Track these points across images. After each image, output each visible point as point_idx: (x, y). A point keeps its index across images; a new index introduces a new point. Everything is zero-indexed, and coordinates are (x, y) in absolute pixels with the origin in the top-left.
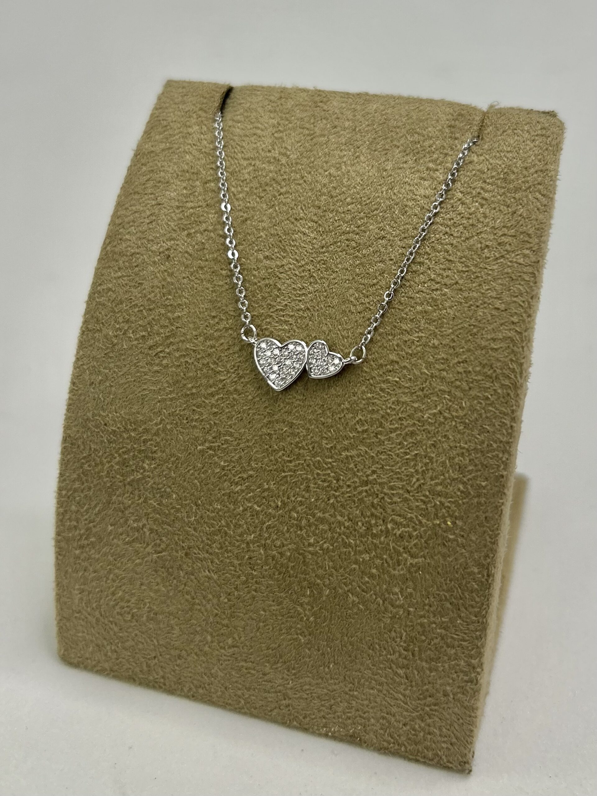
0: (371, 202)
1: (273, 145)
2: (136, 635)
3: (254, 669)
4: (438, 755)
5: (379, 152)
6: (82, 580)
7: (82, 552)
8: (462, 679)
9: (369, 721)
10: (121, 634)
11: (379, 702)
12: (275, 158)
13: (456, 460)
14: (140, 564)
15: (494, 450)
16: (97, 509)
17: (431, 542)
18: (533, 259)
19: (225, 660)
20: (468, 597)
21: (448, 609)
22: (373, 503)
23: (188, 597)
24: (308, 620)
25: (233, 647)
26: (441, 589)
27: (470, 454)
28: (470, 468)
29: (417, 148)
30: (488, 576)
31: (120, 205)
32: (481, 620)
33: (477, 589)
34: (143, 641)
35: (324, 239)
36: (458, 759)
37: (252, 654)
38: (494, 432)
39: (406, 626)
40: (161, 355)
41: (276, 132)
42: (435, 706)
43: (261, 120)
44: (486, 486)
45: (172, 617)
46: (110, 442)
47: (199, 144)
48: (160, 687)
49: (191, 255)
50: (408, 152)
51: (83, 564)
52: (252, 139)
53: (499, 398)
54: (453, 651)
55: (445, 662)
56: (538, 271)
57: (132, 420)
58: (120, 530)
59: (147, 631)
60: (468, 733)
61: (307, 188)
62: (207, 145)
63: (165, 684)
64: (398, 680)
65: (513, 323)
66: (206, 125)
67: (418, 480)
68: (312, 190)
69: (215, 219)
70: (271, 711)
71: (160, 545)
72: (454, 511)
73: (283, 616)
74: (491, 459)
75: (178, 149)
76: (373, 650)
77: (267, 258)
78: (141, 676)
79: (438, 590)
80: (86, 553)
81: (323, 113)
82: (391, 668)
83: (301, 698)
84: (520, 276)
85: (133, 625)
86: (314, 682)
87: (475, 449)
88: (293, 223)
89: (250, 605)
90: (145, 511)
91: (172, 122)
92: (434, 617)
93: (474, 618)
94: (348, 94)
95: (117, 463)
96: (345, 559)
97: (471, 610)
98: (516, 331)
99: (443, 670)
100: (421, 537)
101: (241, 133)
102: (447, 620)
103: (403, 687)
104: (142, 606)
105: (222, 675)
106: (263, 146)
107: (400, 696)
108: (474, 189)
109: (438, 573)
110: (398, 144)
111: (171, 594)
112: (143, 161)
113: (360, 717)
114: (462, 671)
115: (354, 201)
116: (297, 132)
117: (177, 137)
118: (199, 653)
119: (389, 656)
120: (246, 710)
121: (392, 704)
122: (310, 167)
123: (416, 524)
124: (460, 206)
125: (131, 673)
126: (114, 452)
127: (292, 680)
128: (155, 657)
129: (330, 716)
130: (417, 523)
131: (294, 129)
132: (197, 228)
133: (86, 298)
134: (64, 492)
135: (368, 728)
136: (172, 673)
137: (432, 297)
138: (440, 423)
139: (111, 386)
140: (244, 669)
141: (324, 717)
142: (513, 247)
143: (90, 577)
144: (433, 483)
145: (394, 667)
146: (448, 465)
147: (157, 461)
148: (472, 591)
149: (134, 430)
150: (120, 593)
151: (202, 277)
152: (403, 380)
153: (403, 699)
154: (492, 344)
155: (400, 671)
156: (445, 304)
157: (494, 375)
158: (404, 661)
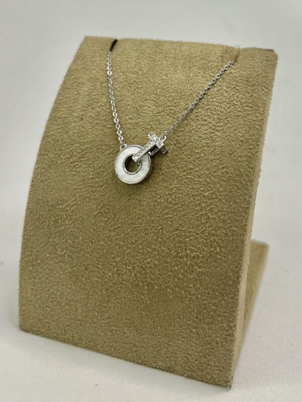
0: (182, 92)
1: (135, 66)
2: (59, 313)
3: (119, 331)
4: (213, 378)
5: (187, 68)
6: (33, 284)
7: (33, 269)
8: (225, 334)
9: (178, 359)
10: (51, 313)
11: (183, 348)
12: (136, 72)
13: (221, 218)
14: (63, 274)
15: (241, 212)
16: (42, 245)
17: (209, 260)
18: (261, 118)
19: (105, 326)
20: (227, 289)
21: (217, 295)
22: (180, 240)
23: (86, 292)
24: (146, 302)
25: (109, 318)
26: (214, 285)
27: (229, 214)
28: (229, 221)
30: (238, 277)
31: (59, 94)
32: (235, 302)
33: (232, 284)
34: (62, 316)
35: (158, 109)
36: (224, 380)
37: (118, 322)
38: (240, 203)
39: (196, 305)
40: (77, 166)
41: (137, 59)
42: (212, 349)
43: (130, 54)
44: (237, 230)
45: (78, 303)
46: (50, 211)
47: (99, 65)
48: (71, 342)
49: (93, 118)
51: (33, 275)
52: (125, 63)
53: (243, 186)
54: (220, 319)
55: (216, 325)
56: (263, 124)
57: (61, 199)
58: (53, 256)
59: (65, 311)
60: (229, 365)
61: (151, 85)
63: (73, 341)
64: (192, 335)
65: (250, 149)
67: (202, 228)
68: (153, 86)
70: (127, 354)
71: (73, 264)
72: (220, 244)
73: (134, 301)
74: (239, 216)
75: (89, 68)
76: (180, 319)
77: (130, 118)
78: (61, 336)
79: (212, 285)
80: (36, 269)
81: (160, 51)
82: (189, 329)
83: (143, 347)
84: (254, 126)
85: (58, 307)
86: (150, 337)
87: (231, 212)
88: (143, 102)
89: (117, 295)
90: (66, 246)
92: (211, 300)
93: (231, 300)
94: (173, 42)
95: (53, 221)
96: (166, 270)
97: (229, 295)
99: (215, 329)
100: (204, 258)
101: (121, 60)
102: (217, 301)
103: (195, 339)
104: (63, 297)
105: (103, 334)
106: (131, 66)
107: (194, 344)
109: (213, 276)
111: (78, 290)
112: (72, 74)
113: (173, 356)
114: (225, 330)
115: (174, 91)
116: (147, 60)
117: (89, 62)
118: (91, 322)
119: (188, 322)
120: (114, 354)
121: (190, 349)
122: (153, 76)
124: (225, 93)
125: (56, 335)
126: (51, 216)
127: (138, 336)
128: (68, 325)
129: (158, 356)
130: (202, 250)
131: (146, 58)
134: (26, 237)
135: (177, 363)
136: (77, 334)
137: (210, 137)
138: (214, 198)
139: (51, 182)
140: (114, 331)
141: (154, 357)
142: (251, 112)
143: (37, 282)
144: (210, 229)
145: (190, 327)
146: (217, 220)
147: (73, 220)
148: (230, 286)
149: (62, 204)
150: (52, 290)
151: (99, 128)
152: (195, 177)
153: (195, 346)
154: (240, 159)
155: (193, 330)
156: (217, 140)
157: (240, 174)
158: (196, 324)
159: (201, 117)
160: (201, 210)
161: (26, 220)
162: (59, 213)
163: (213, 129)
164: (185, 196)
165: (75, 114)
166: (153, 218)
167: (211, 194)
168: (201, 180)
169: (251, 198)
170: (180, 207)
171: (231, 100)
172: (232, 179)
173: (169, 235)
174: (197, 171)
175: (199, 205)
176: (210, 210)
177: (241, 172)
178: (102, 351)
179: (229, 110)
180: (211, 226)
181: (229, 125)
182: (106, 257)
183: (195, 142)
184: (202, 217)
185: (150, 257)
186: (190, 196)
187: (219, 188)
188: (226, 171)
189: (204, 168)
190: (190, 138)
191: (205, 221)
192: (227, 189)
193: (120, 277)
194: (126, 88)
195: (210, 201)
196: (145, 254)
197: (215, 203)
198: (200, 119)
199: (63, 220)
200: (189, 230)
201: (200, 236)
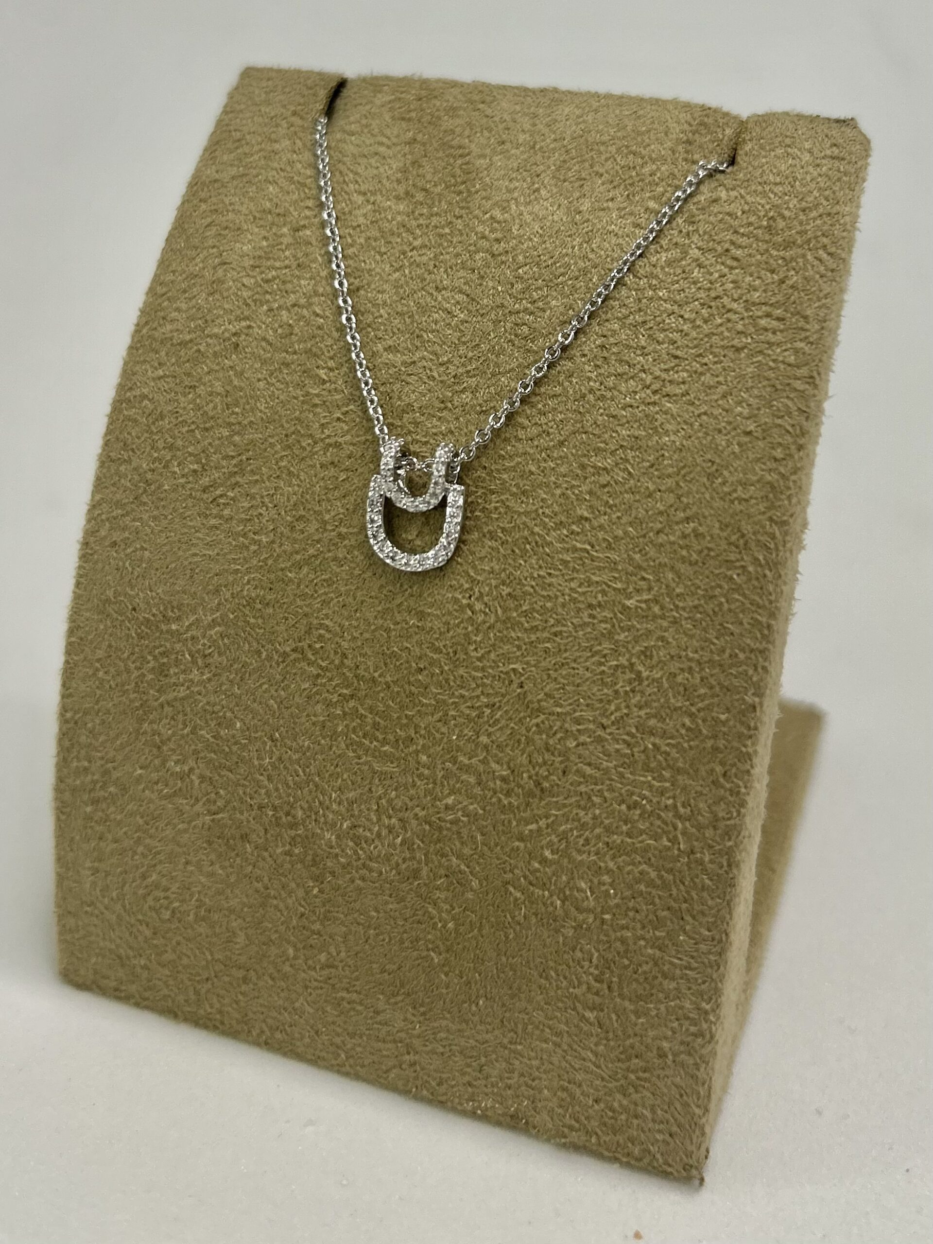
0: (555, 263)
1: (404, 172)
2: (178, 943)
3: (361, 1004)
4: (649, 1152)
5: (571, 182)
6: (95, 854)
7: (96, 810)
8: (687, 1030)
9: (540, 1092)
10: (155, 942)
11: (556, 1063)
12: (406, 192)
13: (679, 679)
14: (185, 831)
15: (741, 663)
16: (118, 742)
19: (316, 988)
20: (695, 897)
21: (665, 917)
22: (547, 744)
23: (259, 885)
24: (444, 927)
25: (329, 967)
27: (702, 669)
28: (702, 691)
29: (631, 177)
30: (729, 865)
31: (164, 264)
32: (717, 937)
33: (709, 886)
34: (189, 953)
36: (681, 1160)
37: (357, 979)
38: (741, 635)
39: (599, 941)
40: (222, 501)
42: (645, 1071)
43: (388, 132)
44: (728, 720)
45: (233, 917)
46: (140, 637)
47: (289, 169)
48: (216, 1027)
49: (271, 344)
50: (616, 183)
51: (97, 828)
52: (373, 161)
53: (750, 580)
54: (673, 985)
55: (660, 1002)
56: (820, 374)
57: (175, 604)
58: (154, 776)
59: (195, 938)
63: (222, 1023)
64: (585, 1028)
65: (776, 460)
66: (300, 139)
67: (618, 709)
69: (309, 288)
70: (387, 1071)
71: (215, 802)
72: (677, 760)
73: (406, 920)
74: (736, 677)
75: (257, 176)
76: (547, 979)
77: (388, 349)
78: (187, 1008)
80: (103, 811)
81: (485, 120)
82: (574, 1009)
83: (433, 1052)
84: (789, 384)
85: (174, 926)
86: (454, 1027)
87: (710, 661)
88: (431, 295)
89: (355, 901)
90: (193, 747)
91: (249, 133)
92: (643, 927)
93: (707, 933)
94: (526, 90)
95: (151, 671)
96: (503, 831)
97: (700, 918)
98: (780, 473)
99: (657, 1015)
101: (356, 151)
102: (663, 934)
103: (594, 1039)
104: (188, 897)
105: (312, 1011)
106: (390, 172)
107: (589, 1054)
108: (719, 243)
110: (601, 170)
111: (232, 880)
112: (203, 195)
114: (688, 1018)
115: (528, 261)
117: (256, 157)
118: (276, 975)
119: (571, 990)
120: (348, 1068)
121: (577, 1066)
124: (696, 271)
125: (170, 1004)
126: (145, 653)
127: (420, 1022)
128: (207, 979)
129: (479, 1082)
132: (282, 302)
133: (108, 409)
134: (69, 715)
135: (539, 1105)
136: (235, 1006)
137: (646, 416)
138: (655, 617)
139: (143, 549)
140: (345, 1004)
141: (470, 1084)
142: (779, 337)
143: (108, 849)
144: (642, 713)
145: (579, 1007)
146: (666, 685)
147: (213, 668)
148: (702, 890)
149: (179, 619)
150: (154, 877)
151: (289, 379)
152: (597, 548)
153: (593, 1059)
154: (740, 492)
155: (589, 1014)
156: (668, 427)
157: (741, 542)
158: (596, 998)
159: (614, 350)
160: (615, 652)
161: (67, 662)
162: (168, 645)
163: (655, 392)
164: (563, 605)
166: (461, 671)
167: (646, 601)
168: (614, 556)
169: (775, 619)
170: (548, 640)
171: (713, 294)
172: (713, 558)
174: (601, 527)
175: (609, 635)
176: (643, 652)
177: (743, 536)
178: (309, 1057)
179: (706, 329)
180: (647, 704)
181: (707, 379)
182: (317, 786)
183: (596, 432)
184: (619, 672)
185: (452, 792)
186: (582, 606)
187: (673, 585)
188: (694, 530)
189: (624, 520)
190: (579, 418)
191: (628, 689)
192: (699, 587)
193: (362, 849)
194: (374, 249)
195: (645, 625)
196: (438, 782)
197: (659, 633)
198: (613, 357)
199: (182, 667)
200: (578, 714)
201: (610, 734)
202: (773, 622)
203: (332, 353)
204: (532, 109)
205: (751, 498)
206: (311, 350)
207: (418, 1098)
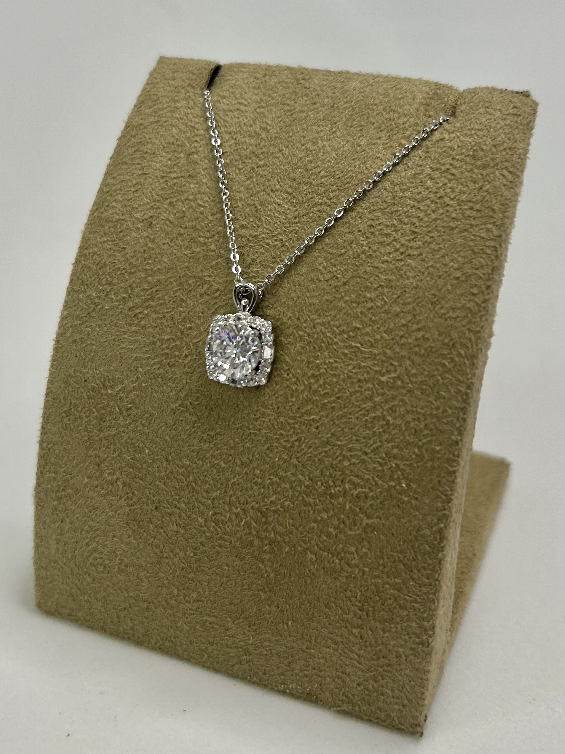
0: (344, 176)
1: (254, 120)
2: (108, 586)
3: (218, 625)
4: (390, 716)
5: (355, 128)
6: (59, 531)
7: (60, 504)
8: (414, 641)
9: (325, 679)
10: (93, 585)
11: (335, 661)
12: (255, 132)
13: (412, 425)
14: (114, 516)
15: (449, 416)
16: (75, 462)
17: (386, 503)
18: (496, 232)
19: (190, 614)
20: (420, 558)
21: (401, 570)
22: (332, 464)
24: (268, 576)
25: (198, 601)
26: (395, 550)
27: (426, 419)
28: (426, 432)
29: (391, 125)
30: (440, 539)
31: (108, 173)
32: (433, 583)
33: (429, 551)
34: (114, 592)
35: (297, 210)
36: (410, 721)
37: (215, 609)
38: (449, 398)
39: (361, 586)
40: (140, 316)
41: (259, 107)
42: (388, 667)
43: (246, 96)
44: (440, 450)
45: (141, 570)
46: (89, 397)
47: (185, 118)
48: (129, 639)
49: (171, 223)
50: (382, 128)
51: (60, 515)
52: (236, 114)
53: (456, 365)
54: (405, 613)
55: (398, 623)
56: (500, 245)
57: (111, 377)
58: (96, 483)
59: (118, 583)
60: (419, 695)
61: (284, 161)
62: (193, 119)
63: (133, 636)
64: (353, 640)
65: (473, 294)
66: (192, 100)
67: (374, 443)
68: (289, 163)
69: (196, 189)
70: (232, 666)
71: (132, 499)
72: (409, 474)
73: (245, 572)
74: (446, 424)
75: (166, 122)
76: (329, 609)
78: (112, 627)
79: (392, 551)
80: (64, 504)
81: (304, 90)
82: (346, 627)
83: (261, 654)
84: (482, 249)
85: (105, 576)
86: (274, 639)
87: (431, 414)
88: (269, 194)
89: (215, 560)
90: (119, 465)
91: (162, 96)
92: (388, 577)
93: (426, 580)
94: (329, 72)
95: (96, 418)
96: (305, 517)
97: (422, 571)
98: (476, 302)
99: (396, 632)
100: (377, 498)
101: (225, 107)
102: (400, 581)
103: (358, 646)
104: (114, 558)
105: (188, 628)
106: (246, 120)
107: (355, 655)
108: (443, 165)
109: (393, 534)
110: (373, 121)
111: (141, 547)
112: (133, 133)
114: (414, 633)
115: (328, 174)
116: (279, 108)
117: (165, 111)
118: (166, 606)
120: (209, 664)
121: (347, 663)
122: (288, 141)
123: (372, 485)
124: (429, 182)
125: (102, 624)
126: (92, 408)
127: (253, 635)
128: (125, 609)
129: (288, 673)
130: (374, 484)
131: (276, 105)
132: (179, 197)
133: (73, 261)
134: (45, 445)
135: (324, 687)
136: (141, 625)
137: (396, 268)
138: (399, 388)
139: (92, 344)
140: (207, 624)
141: (282, 674)
142: (477, 222)
143: (67, 527)
144: (389, 445)
145: (349, 626)
146: (404, 428)
147: (132, 417)
148: (424, 554)
149: (112, 387)
150: (94, 545)
151: (181, 244)
152: (364, 346)
153: (357, 659)
154: (451, 314)
155: (355, 631)
156: (408, 274)
157: (451, 343)
158: (359, 621)
159: (379, 227)
160: (374, 408)
161: (45, 413)
162: (106, 402)
163: (402, 253)
164: (344, 380)
165: (137, 215)
166: (282, 419)
167: (393, 378)
168: (375, 351)
169: (471, 389)
170: (334, 401)
171: (438, 195)
172: (435, 352)
173: (311, 453)
174: (367, 334)
175: (371, 398)
176: (391, 409)
177: (452, 339)
178: (185, 657)
179: (434, 216)
180: (392, 440)
181: (433, 246)
182: (193, 489)
183: (366, 277)
184: (376, 421)
185: (275, 493)
186: (355, 381)
187: (410, 368)
188: (423, 336)
189: (382, 329)
190: (356, 268)
191: (381, 430)
192: (425, 370)
193: (219, 527)
194: (235, 166)
195: (392, 392)
196: (266, 486)
197: (401, 397)
198: (377, 232)
199: (114, 416)
200: (350, 446)
201: (370, 458)
202: (469, 391)
203: (208, 229)
204: (333, 84)
205: (458, 317)
206: (195, 226)
207: (252, 683)
